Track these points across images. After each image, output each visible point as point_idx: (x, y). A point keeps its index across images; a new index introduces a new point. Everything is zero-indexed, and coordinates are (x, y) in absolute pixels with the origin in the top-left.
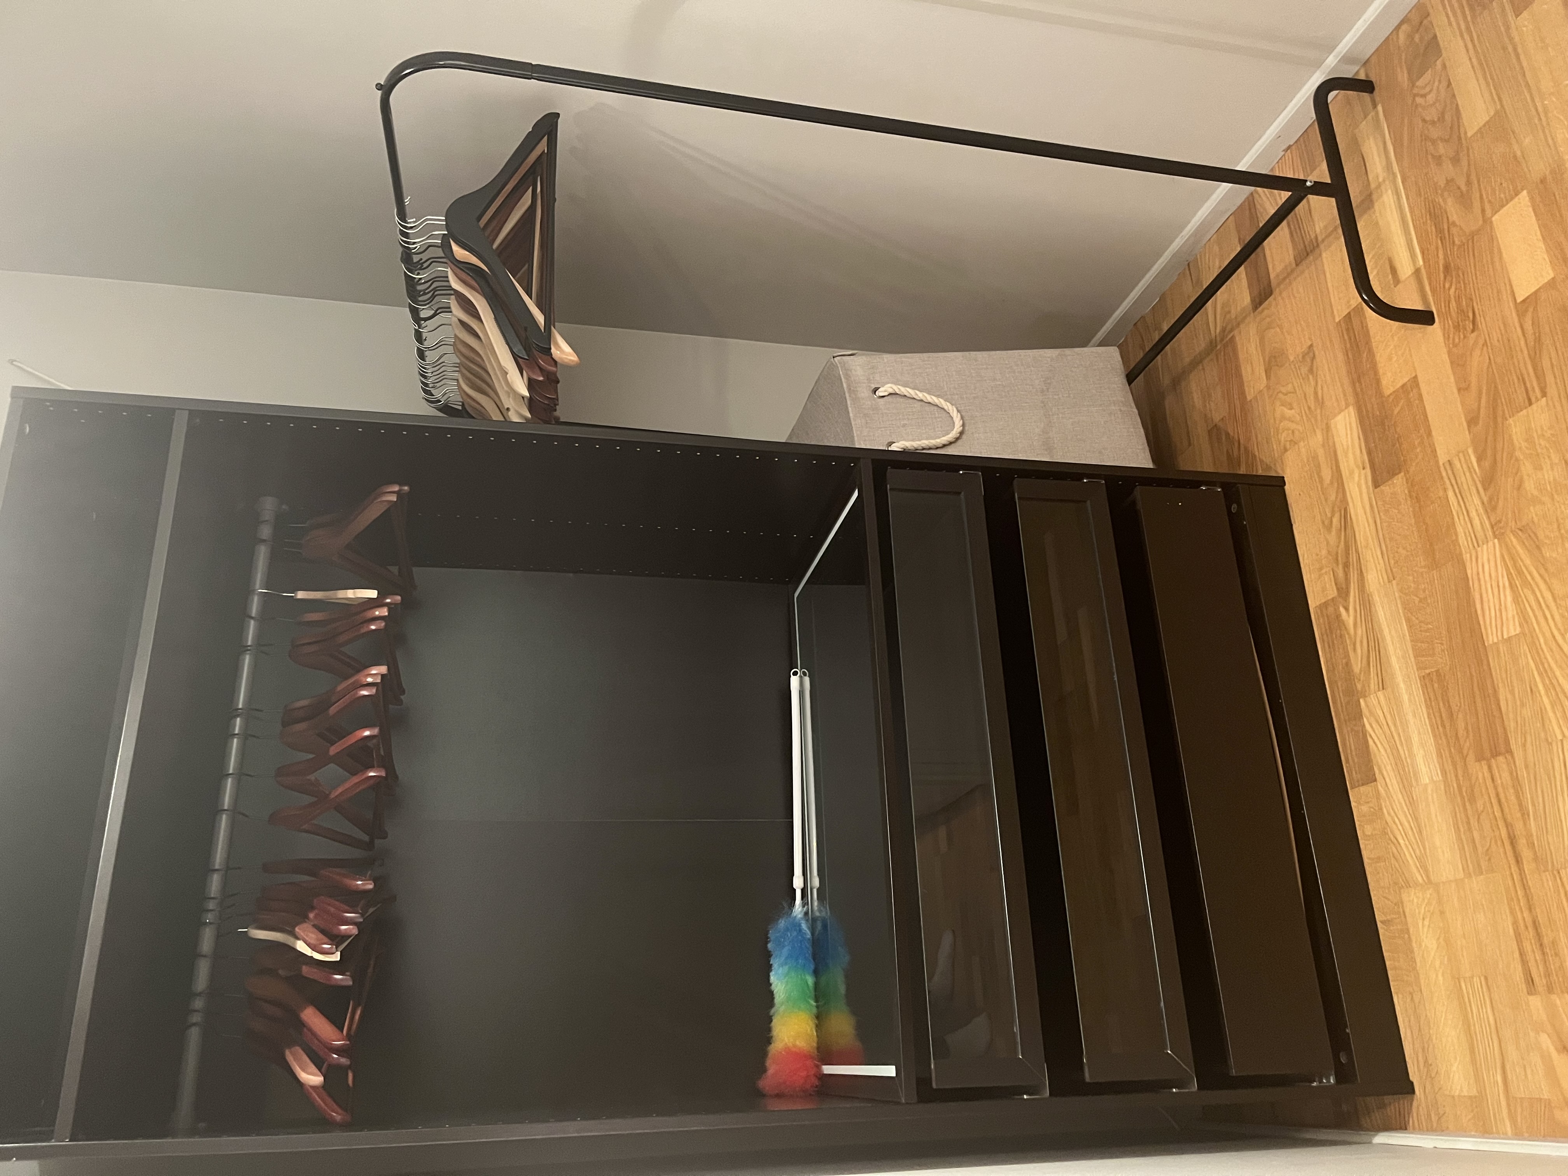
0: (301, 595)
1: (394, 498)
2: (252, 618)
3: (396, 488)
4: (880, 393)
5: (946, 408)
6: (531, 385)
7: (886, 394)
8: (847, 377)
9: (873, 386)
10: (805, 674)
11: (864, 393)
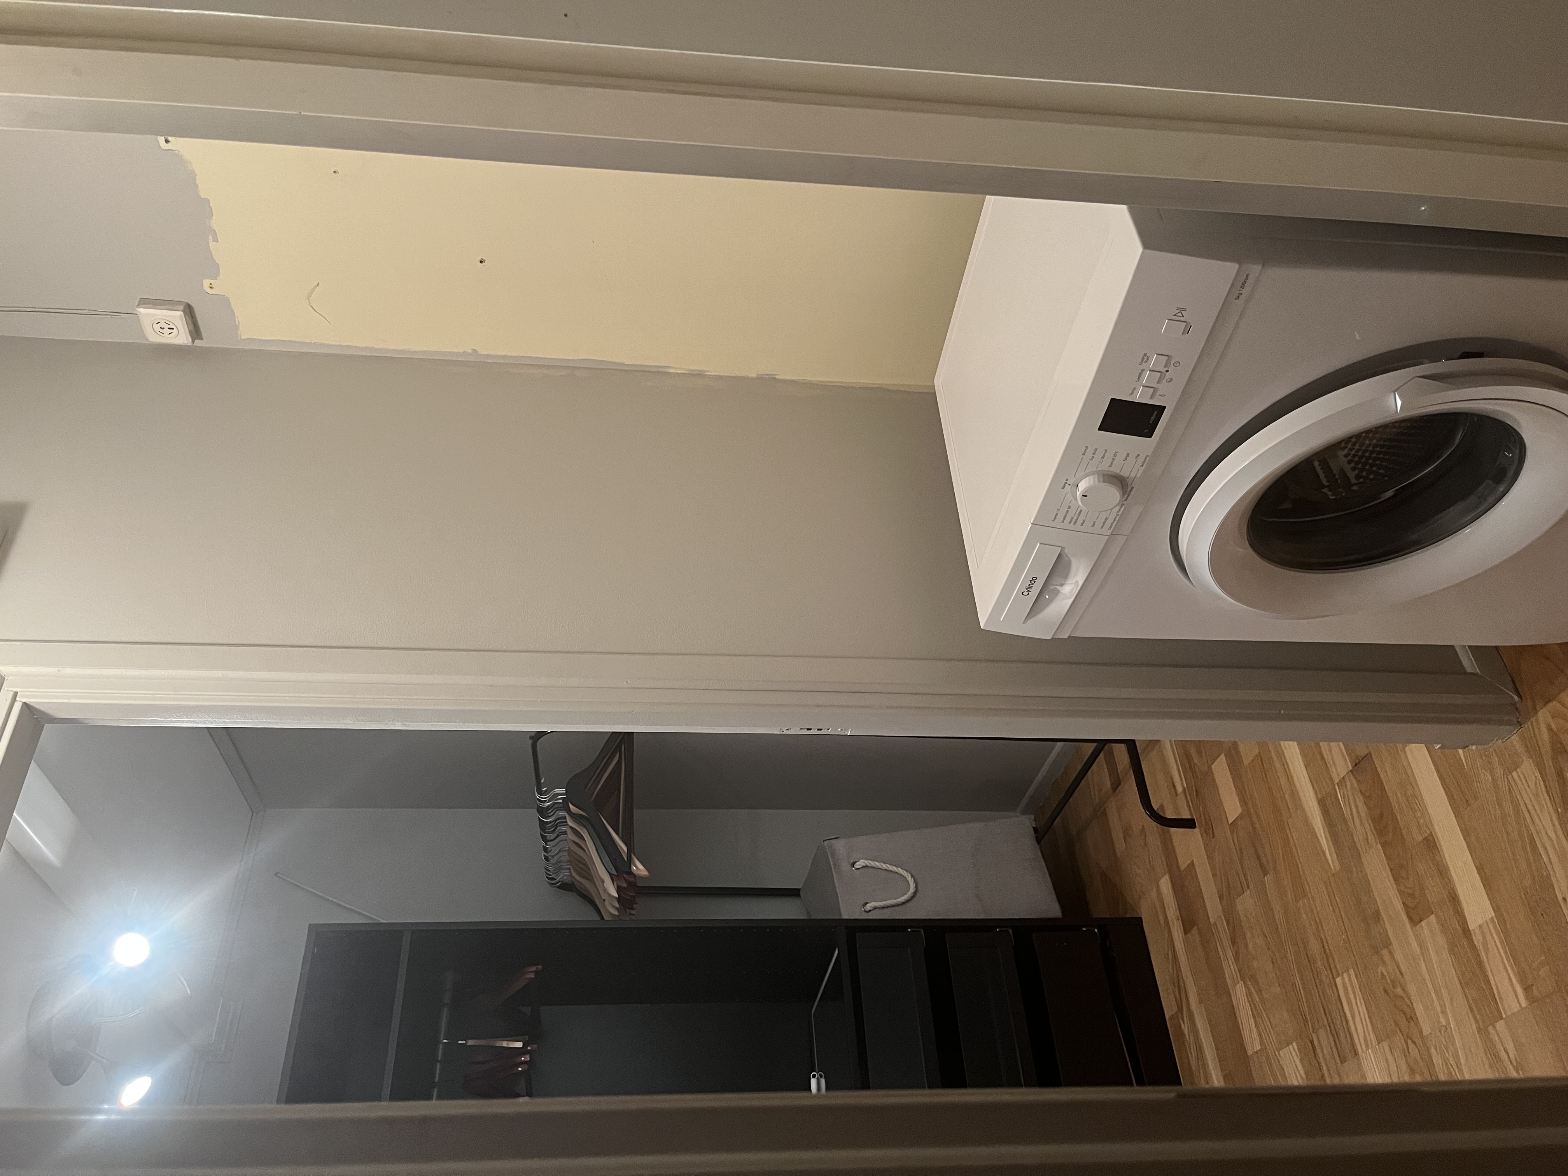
0: (470, 1043)
1: (532, 976)
2: (438, 1061)
3: (534, 969)
4: (857, 865)
5: (903, 874)
6: (619, 889)
7: (861, 867)
8: (833, 855)
9: (852, 861)
10: (821, 1076)
11: (845, 866)
